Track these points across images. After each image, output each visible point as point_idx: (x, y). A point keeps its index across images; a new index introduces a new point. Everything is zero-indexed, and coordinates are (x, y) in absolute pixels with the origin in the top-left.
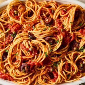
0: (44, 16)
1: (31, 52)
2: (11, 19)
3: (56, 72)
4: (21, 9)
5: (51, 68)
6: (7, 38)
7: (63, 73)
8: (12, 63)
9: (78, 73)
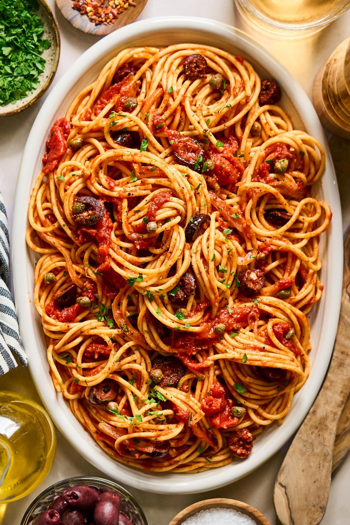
0: (267, 264)
1: (142, 229)
2: (255, 151)
3: (78, 314)
4: (294, 181)
5: (90, 298)
6: (188, 141)
7: (75, 339)
8: (104, 166)
9: (79, 388)
